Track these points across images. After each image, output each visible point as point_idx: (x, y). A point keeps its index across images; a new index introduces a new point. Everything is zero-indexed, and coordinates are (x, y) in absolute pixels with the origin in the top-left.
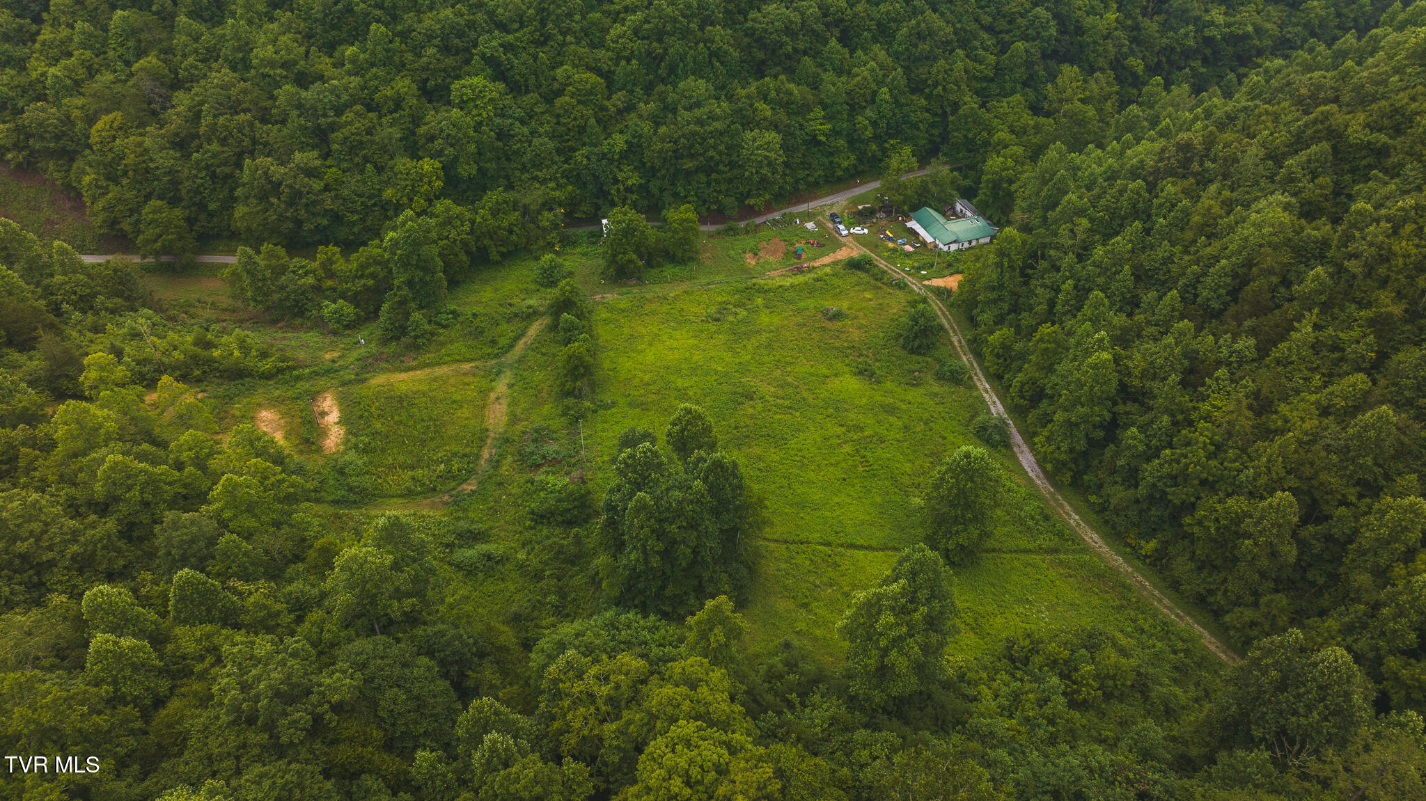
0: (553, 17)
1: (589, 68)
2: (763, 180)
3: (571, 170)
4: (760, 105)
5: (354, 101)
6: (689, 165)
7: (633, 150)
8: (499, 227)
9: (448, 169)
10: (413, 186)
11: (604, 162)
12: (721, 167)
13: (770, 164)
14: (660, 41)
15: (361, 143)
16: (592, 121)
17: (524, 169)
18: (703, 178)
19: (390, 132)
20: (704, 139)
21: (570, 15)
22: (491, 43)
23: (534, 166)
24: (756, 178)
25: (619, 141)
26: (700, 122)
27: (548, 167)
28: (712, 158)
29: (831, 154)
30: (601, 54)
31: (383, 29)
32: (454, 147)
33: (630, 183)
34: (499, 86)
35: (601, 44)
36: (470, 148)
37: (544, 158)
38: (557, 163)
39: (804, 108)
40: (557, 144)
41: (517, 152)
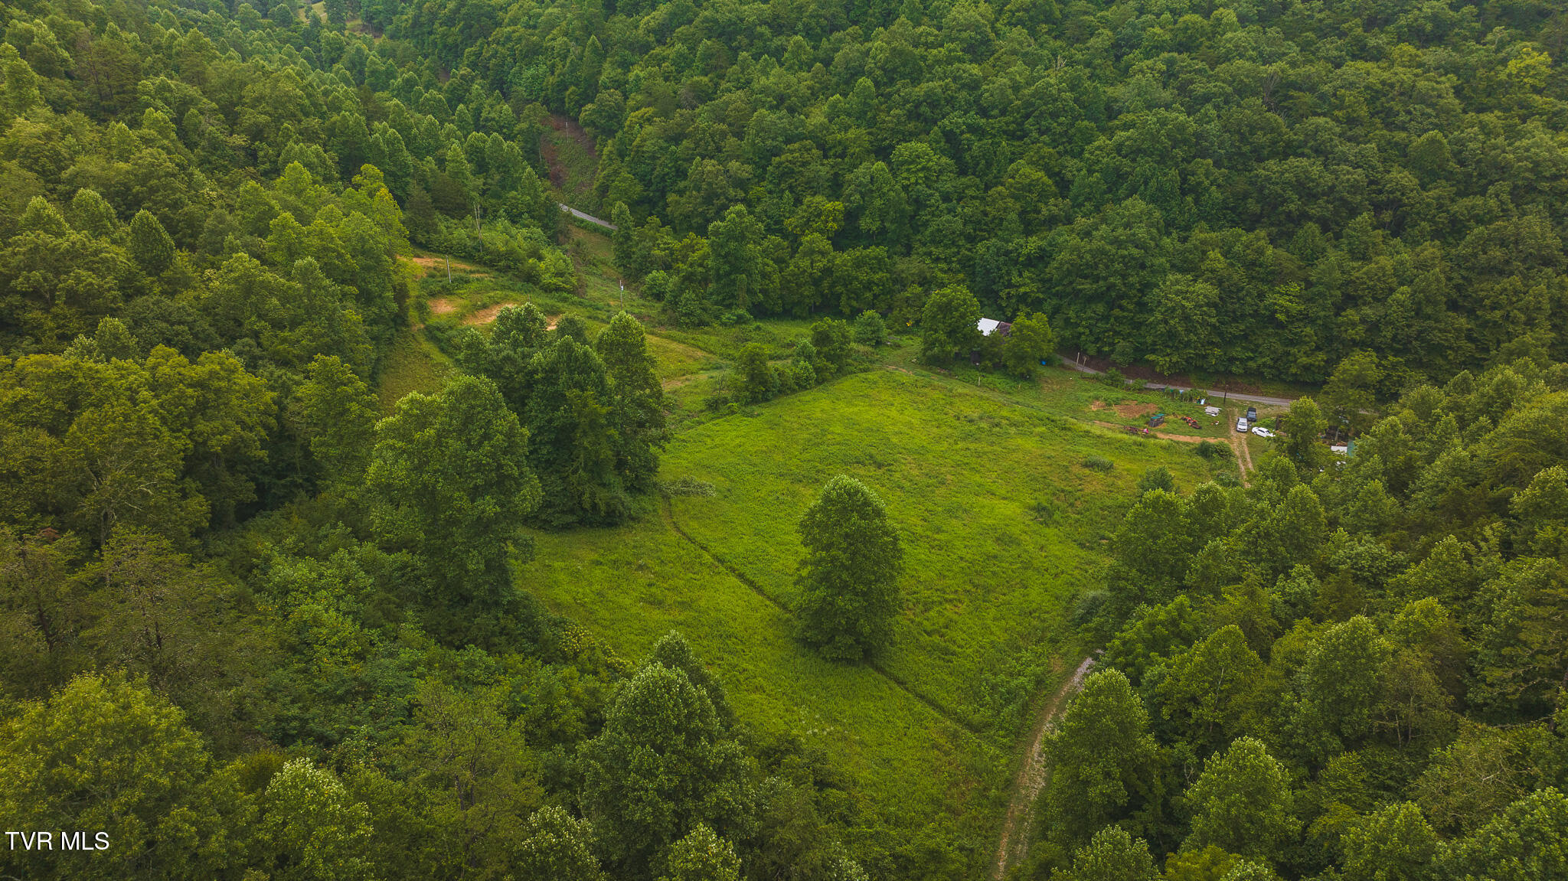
0: (1037, 113)
1: (1050, 174)
2: (1172, 335)
3: (970, 259)
4: (1214, 254)
5: (811, 136)
6: (1087, 286)
7: (1042, 257)
8: (857, 278)
9: (851, 216)
10: (809, 220)
11: (1002, 259)
12: (1124, 302)
13: (1186, 318)
14: (1134, 160)
15: (793, 172)
16: (1013, 216)
17: (924, 245)
18: (1101, 308)
19: (823, 170)
20: (1113, 261)
21: (1055, 115)
22: (954, 120)
23: (933, 242)
24: (1162, 328)
25: (1033, 243)
26: (1117, 242)
27: (946, 246)
28: (1114, 285)
29: (1292, 343)
30: (1072, 163)
31: (869, 83)
32: (863, 196)
33: (1022, 290)
34: (944, 160)
35: (1079, 155)
36: (878, 202)
37: (945, 236)
38: (958, 246)
39: (1274, 277)
40: (969, 229)
41: (926, 224)
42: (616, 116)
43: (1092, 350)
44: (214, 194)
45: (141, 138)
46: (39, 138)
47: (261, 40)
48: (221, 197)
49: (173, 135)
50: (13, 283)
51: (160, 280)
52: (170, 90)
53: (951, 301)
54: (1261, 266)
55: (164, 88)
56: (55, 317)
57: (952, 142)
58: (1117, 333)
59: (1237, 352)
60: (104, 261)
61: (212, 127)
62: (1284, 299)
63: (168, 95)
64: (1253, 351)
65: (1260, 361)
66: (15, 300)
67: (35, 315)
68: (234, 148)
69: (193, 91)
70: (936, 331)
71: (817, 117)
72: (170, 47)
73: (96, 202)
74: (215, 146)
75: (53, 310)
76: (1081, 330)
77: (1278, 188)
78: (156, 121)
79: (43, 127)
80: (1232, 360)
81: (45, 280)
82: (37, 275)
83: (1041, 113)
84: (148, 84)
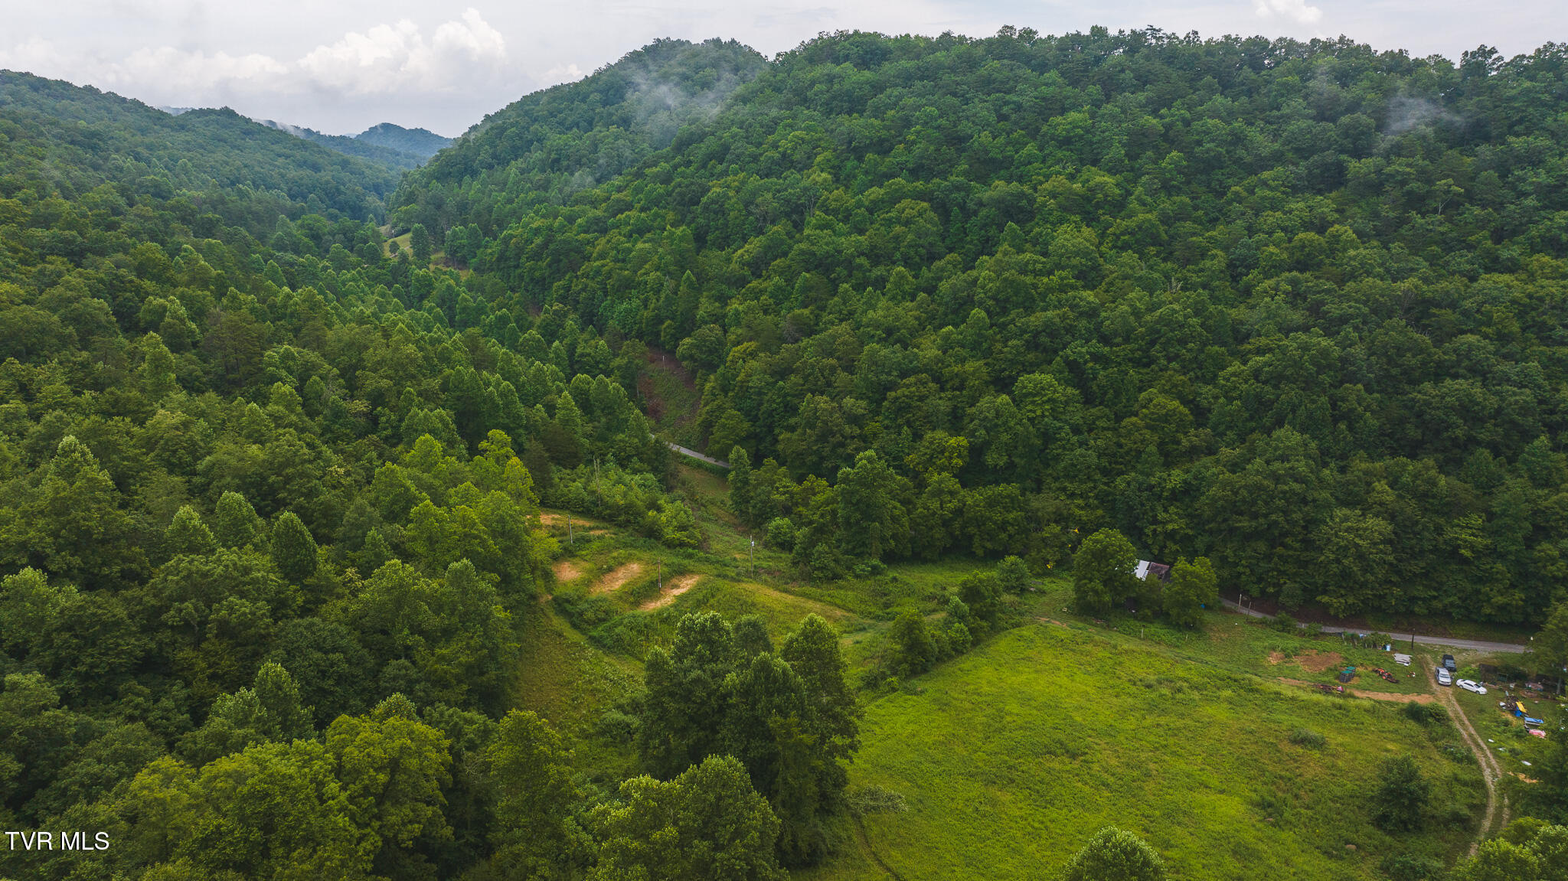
0: (1163, 340)
1: (1185, 402)
2: (1346, 575)
3: (1108, 494)
4: (1381, 486)
5: (926, 369)
6: (1244, 523)
7: (1187, 493)
8: (990, 519)
9: (976, 452)
10: (932, 457)
11: (1145, 494)
12: (1288, 540)
13: (1361, 557)
14: (1276, 387)
15: (910, 406)
16: (1152, 448)
17: (1056, 479)
18: (1262, 547)
19: (942, 404)
20: (1272, 498)
21: (1183, 342)
22: (1077, 349)
23: (1066, 476)
24: (1334, 568)
25: (1176, 477)
26: (1277, 478)
27: (1081, 482)
28: (1276, 523)
29: (1481, 580)
30: (1206, 389)
31: (983, 314)
32: (988, 430)
33: (1170, 527)
34: (1069, 390)
35: (1213, 380)
36: (1005, 437)
37: (1080, 471)
38: (1095, 481)
39: (1451, 509)
40: (1104, 462)
41: (1057, 458)
42: (717, 350)
43: (1255, 590)
44: (342, 471)
45: (270, 415)
46: (177, 429)
47: (353, 280)
48: (348, 474)
49: (299, 409)
50: (164, 617)
51: (304, 587)
52: (294, 358)
53: (1106, 547)
54: (1434, 497)
55: (287, 357)
56: (207, 653)
57: (1075, 372)
58: (1281, 573)
59: (1419, 591)
60: (255, 581)
61: (333, 394)
62: (1467, 532)
63: (291, 363)
64: (1435, 589)
65: (1447, 601)
66: (165, 636)
67: (186, 654)
68: (355, 415)
69: (313, 356)
70: (1091, 580)
71: (928, 349)
72: (285, 306)
73: (240, 505)
74: (338, 414)
75: (204, 645)
76: (1240, 569)
77: (1440, 413)
78: (284, 394)
79: (179, 417)
80: (1413, 599)
81: (196, 609)
82: (188, 605)
83: (1169, 340)
84: (272, 354)
